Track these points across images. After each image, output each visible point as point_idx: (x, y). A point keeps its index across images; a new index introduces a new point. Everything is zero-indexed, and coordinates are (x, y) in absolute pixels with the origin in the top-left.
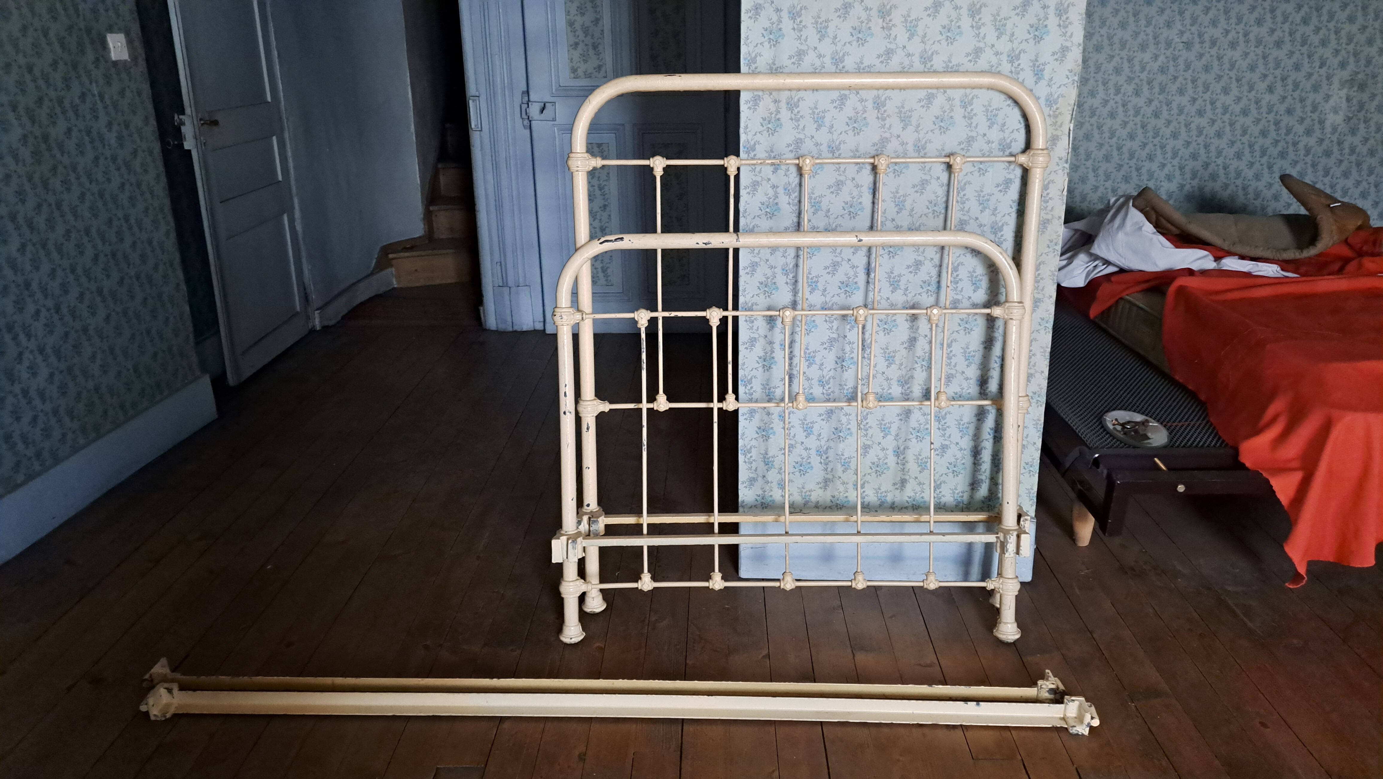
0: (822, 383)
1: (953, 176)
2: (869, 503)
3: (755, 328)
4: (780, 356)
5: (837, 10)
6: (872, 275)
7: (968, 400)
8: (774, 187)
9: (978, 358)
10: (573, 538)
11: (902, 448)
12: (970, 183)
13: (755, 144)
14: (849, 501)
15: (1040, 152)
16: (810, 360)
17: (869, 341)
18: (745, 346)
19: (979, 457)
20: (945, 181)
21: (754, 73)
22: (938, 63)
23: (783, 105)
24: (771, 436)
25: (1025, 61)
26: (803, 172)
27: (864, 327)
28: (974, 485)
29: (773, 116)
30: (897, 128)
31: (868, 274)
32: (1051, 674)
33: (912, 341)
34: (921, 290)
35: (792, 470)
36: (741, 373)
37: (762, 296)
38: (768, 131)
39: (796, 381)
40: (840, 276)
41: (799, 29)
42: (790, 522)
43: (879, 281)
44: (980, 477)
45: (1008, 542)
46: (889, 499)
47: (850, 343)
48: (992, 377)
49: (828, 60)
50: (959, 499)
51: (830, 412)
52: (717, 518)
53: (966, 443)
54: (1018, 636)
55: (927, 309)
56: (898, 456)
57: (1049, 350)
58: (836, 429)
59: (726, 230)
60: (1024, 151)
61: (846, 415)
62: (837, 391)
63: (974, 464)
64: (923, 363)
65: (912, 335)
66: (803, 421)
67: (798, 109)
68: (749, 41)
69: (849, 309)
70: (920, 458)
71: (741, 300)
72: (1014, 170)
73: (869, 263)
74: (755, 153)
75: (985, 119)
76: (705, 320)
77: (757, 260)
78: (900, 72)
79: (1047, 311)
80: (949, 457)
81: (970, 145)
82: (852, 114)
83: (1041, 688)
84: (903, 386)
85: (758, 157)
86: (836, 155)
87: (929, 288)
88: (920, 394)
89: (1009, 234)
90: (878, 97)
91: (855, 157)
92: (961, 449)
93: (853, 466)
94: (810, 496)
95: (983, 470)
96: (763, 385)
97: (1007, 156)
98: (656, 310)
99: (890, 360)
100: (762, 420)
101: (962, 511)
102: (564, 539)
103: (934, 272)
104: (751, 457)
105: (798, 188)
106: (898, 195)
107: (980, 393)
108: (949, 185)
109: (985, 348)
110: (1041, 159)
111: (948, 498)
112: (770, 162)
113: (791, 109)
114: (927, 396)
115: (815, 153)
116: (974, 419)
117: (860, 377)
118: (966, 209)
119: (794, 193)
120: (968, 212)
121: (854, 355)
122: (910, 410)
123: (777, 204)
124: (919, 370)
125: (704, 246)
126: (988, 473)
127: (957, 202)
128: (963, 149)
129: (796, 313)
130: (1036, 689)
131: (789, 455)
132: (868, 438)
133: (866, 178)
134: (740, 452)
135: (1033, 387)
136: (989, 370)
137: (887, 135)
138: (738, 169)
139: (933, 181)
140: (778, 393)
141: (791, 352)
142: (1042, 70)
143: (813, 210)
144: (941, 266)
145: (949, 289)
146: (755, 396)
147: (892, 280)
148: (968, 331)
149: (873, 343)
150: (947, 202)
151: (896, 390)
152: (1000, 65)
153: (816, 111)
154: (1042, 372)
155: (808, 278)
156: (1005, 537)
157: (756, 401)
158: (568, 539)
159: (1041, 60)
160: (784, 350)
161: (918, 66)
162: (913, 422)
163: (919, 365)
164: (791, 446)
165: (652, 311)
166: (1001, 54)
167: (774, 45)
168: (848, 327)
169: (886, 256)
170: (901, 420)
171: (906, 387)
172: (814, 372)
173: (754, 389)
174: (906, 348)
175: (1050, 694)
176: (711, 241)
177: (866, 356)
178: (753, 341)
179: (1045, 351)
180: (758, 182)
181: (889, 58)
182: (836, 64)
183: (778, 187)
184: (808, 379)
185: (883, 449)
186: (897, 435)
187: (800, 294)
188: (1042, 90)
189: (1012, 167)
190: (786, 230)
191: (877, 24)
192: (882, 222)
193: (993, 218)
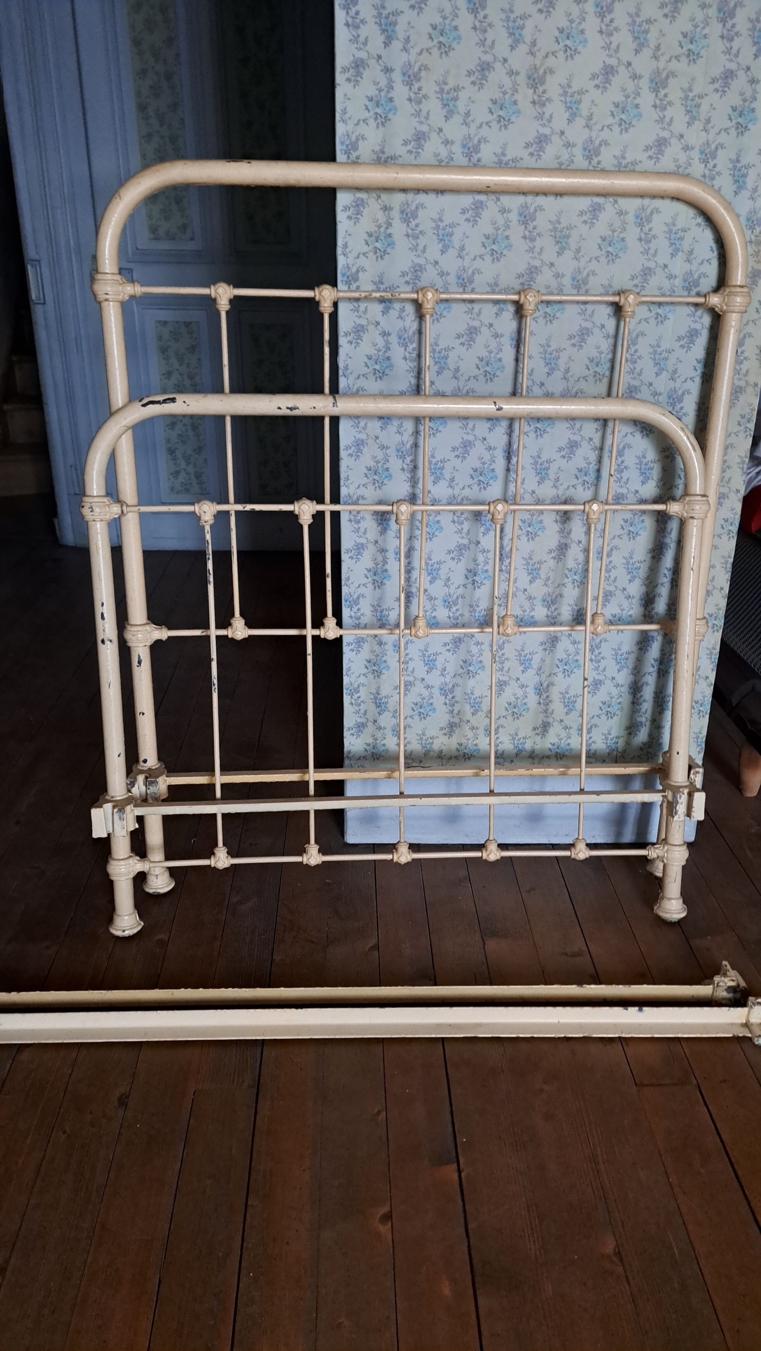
0: (448, 604)
1: (622, 323)
2: (503, 752)
3: (362, 530)
4: (395, 568)
5: (470, 73)
6: (514, 460)
7: (629, 624)
8: (385, 334)
9: (643, 572)
10: (120, 806)
11: (545, 685)
12: (643, 334)
13: (358, 271)
14: (479, 750)
15: (738, 289)
16: (433, 575)
17: (508, 549)
18: (350, 554)
19: (639, 695)
20: (612, 331)
21: (355, 163)
22: (607, 158)
23: (396, 214)
24: (384, 671)
25: (722, 161)
26: (424, 311)
27: (502, 530)
28: (631, 728)
29: (382, 230)
30: (550, 254)
31: (509, 459)
32: (729, 967)
33: (563, 548)
34: (575, 481)
35: (410, 713)
36: (345, 590)
37: (371, 487)
38: (375, 253)
39: (415, 601)
40: (473, 461)
41: (417, 100)
42: (406, 778)
43: (523, 468)
44: (639, 719)
45: (677, 803)
46: (528, 746)
47: (484, 551)
48: (660, 596)
49: (457, 149)
50: (613, 746)
51: (458, 641)
52: (313, 776)
53: (624, 677)
54: (683, 915)
55: (584, 504)
56: (540, 694)
57: (731, 560)
58: (465, 662)
59: (320, 391)
60: (716, 290)
61: (478, 644)
62: (467, 614)
63: (633, 703)
64: (575, 577)
65: (563, 541)
66: (424, 652)
67: (417, 221)
68: (347, 116)
69: (482, 503)
70: (567, 696)
71: (344, 491)
72: (701, 317)
73: (510, 444)
74: (357, 284)
75: (666, 243)
76: (293, 517)
77: (363, 436)
78: (556, 169)
79: (733, 509)
80: (602, 695)
81: (646, 281)
82: (489, 230)
83: (718, 986)
84: (548, 607)
85: (361, 289)
86: (469, 289)
87: (586, 478)
88: (570, 618)
89: (690, 405)
90: (526, 206)
91: (493, 292)
92: (617, 686)
93: (485, 707)
94: (432, 743)
95: (643, 710)
96: (373, 606)
97: (694, 296)
98: (227, 502)
99: (533, 573)
100: (372, 652)
101: (616, 762)
102: (108, 807)
103: (593, 457)
104: (359, 697)
105: (416, 337)
106: (549, 350)
107: (645, 616)
108: (616, 336)
109: (653, 557)
110: (739, 299)
111: (600, 745)
112: (377, 295)
113: (406, 221)
114: (579, 618)
115: (439, 283)
116: (635, 649)
117: (496, 594)
118: (637, 370)
119: (412, 343)
120: (640, 374)
121: (489, 567)
122: (556, 638)
123: (388, 358)
124: (570, 586)
125: (288, 412)
126: (649, 715)
127: (627, 360)
128: (636, 286)
129: (416, 508)
130: (711, 986)
131: (405, 694)
132: (504, 672)
133: (508, 323)
134: (345, 691)
135: (711, 609)
136: (656, 586)
137: (537, 263)
138: (335, 305)
139: (596, 331)
140: (392, 617)
141: (409, 563)
142: (744, 176)
143: (436, 368)
144: (601, 449)
145: (612, 479)
146: (364, 620)
147: (538, 467)
148: (632, 535)
149: (514, 550)
150: (613, 361)
151: (541, 613)
152: (690, 164)
153: (442, 225)
154: (722, 589)
155: (430, 463)
156: (674, 796)
157: (365, 627)
158: (114, 807)
159: (744, 161)
160: (400, 560)
161: (580, 161)
162: (560, 653)
163: (570, 579)
164: (408, 685)
165: (219, 503)
166: (692, 148)
167: (383, 124)
168: (482, 529)
169: (532, 435)
170: (545, 649)
171: (553, 608)
172: (438, 590)
173: (361, 612)
174: (554, 558)
175: (728, 992)
176: (298, 405)
177: (504, 568)
178: (360, 548)
179: (727, 562)
180: (362, 326)
181: (542, 149)
182: (469, 156)
183: (389, 334)
184: (431, 599)
185: (522, 686)
186: (540, 669)
187: (420, 485)
188: (744, 205)
189: (699, 312)
190: (402, 394)
191: (525, 95)
192: (528, 387)
193: (672, 385)
